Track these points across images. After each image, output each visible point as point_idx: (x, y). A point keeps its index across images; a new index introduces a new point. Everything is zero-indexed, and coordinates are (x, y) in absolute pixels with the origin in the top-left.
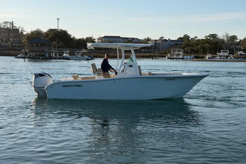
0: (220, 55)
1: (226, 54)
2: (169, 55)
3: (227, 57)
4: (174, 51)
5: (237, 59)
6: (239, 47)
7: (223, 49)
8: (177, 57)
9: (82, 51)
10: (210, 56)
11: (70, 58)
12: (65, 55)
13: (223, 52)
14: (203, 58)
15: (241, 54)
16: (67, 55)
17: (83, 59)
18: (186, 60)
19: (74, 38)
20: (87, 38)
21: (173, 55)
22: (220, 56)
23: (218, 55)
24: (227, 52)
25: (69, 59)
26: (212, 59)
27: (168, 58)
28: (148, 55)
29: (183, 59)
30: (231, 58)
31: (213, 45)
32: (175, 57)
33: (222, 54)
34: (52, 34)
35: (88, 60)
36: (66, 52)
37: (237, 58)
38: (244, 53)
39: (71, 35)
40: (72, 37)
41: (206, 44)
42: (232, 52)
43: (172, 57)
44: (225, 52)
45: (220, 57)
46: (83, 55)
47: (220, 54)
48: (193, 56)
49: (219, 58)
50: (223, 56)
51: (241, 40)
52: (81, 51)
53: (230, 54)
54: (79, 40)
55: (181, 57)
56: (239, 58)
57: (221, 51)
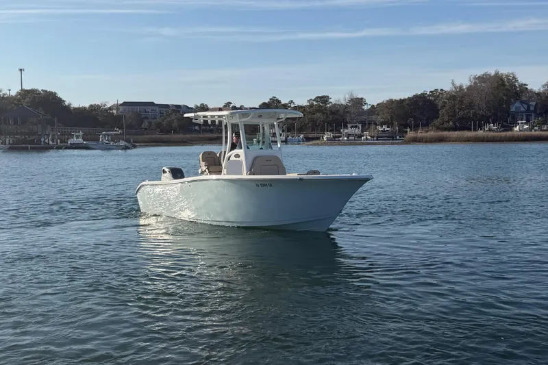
0: (346, 133)
1: (357, 131)
3: (360, 136)
5: (377, 140)
6: (374, 117)
7: (350, 123)
9: (113, 133)
10: (330, 135)
11: (91, 146)
13: (352, 127)
14: (318, 138)
15: (384, 131)
17: (118, 148)
18: (293, 143)
22: (348, 136)
23: (344, 133)
24: (359, 128)
26: (334, 141)
29: (286, 141)
30: (367, 139)
31: (331, 117)
33: (349, 131)
36: (78, 134)
37: (378, 137)
38: (389, 129)
39: (64, 101)
41: (319, 115)
44: (356, 127)
45: (348, 138)
46: (115, 139)
47: (346, 131)
48: (302, 136)
49: (346, 138)
50: (352, 135)
51: (373, 105)
53: (362, 132)
55: (283, 138)
56: (380, 138)
57: (349, 126)
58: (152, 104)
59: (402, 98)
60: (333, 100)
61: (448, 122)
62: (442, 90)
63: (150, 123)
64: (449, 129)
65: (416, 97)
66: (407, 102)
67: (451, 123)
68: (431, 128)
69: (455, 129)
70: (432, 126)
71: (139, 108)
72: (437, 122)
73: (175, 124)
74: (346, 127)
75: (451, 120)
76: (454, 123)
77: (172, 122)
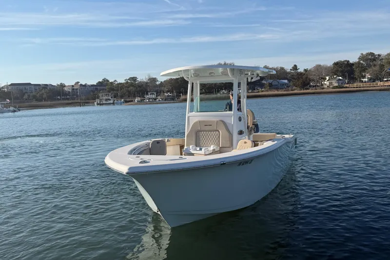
0: (148, 98)
1: (154, 96)
2: (98, 101)
3: (155, 99)
4: (102, 96)
5: (165, 101)
6: (163, 88)
8: (108, 102)
9: (6, 102)
10: (139, 99)
13: (151, 94)
14: (132, 101)
15: (168, 96)
17: (9, 111)
18: (117, 104)
21: (101, 100)
23: (146, 98)
26: (141, 102)
27: (98, 104)
29: (113, 104)
30: (159, 100)
31: (139, 89)
32: (104, 102)
33: (149, 96)
35: (14, 111)
37: (165, 99)
38: (171, 95)
41: (132, 88)
43: (101, 103)
44: (153, 94)
45: (149, 100)
46: (7, 106)
47: (147, 96)
48: (123, 100)
50: (151, 98)
51: (162, 82)
52: (4, 101)
53: (157, 96)
55: (112, 102)
56: (167, 100)
57: (149, 93)
58: (29, 84)
60: (139, 79)
63: (29, 96)
67: (203, 90)
71: (21, 87)
73: (45, 96)
74: (147, 94)
77: (43, 94)
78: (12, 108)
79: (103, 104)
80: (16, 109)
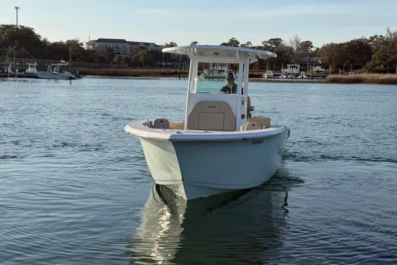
0: (286, 72)
1: (295, 71)
2: (206, 72)
3: (297, 75)
4: (214, 65)
5: (312, 79)
6: (315, 59)
7: (290, 63)
8: (220, 75)
9: (60, 64)
10: (271, 73)
11: (40, 76)
12: (29, 70)
13: (291, 67)
14: (260, 76)
15: (318, 71)
16: (34, 71)
19: (45, 42)
20: (68, 41)
21: (212, 71)
22: (287, 74)
23: (284, 72)
24: (297, 68)
25: (37, 77)
26: (274, 79)
27: (205, 78)
28: (173, 71)
30: (303, 78)
32: (216, 75)
33: (288, 70)
34: (6, 34)
35: (71, 78)
37: (313, 76)
38: (322, 70)
39: (39, 36)
40: (42, 39)
42: (304, 67)
43: (211, 75)
44: (294, 67)
45: (287, 76)
47: (286, 70)
49: (285, 76)
50: (291, 74)
51: (318, 48)
52: (58, 63)
53: (301, 70)
54: (55, 44)
56: (315, 78)
57: (288, 65)
58: (123, 41)
59: (342, 43)
61: (379, 65)
62: (381, 36)
64: (380, 72)
65: (353, 42)
66: (346, 46)
67: (382, 66)
68: (364, 70)
69: (384, 72)
70: (366, 68)
71: (111, 45)
72: (369, 64)
74: (286, 67)
75: (382, 63)
76: (385, 66)
77: (139, 57)
78: (67, 74)
79: (213, 78)
80: (73, 76)
